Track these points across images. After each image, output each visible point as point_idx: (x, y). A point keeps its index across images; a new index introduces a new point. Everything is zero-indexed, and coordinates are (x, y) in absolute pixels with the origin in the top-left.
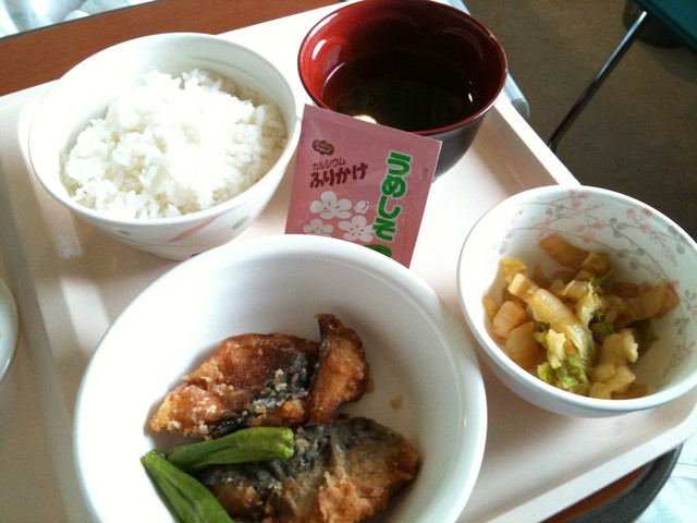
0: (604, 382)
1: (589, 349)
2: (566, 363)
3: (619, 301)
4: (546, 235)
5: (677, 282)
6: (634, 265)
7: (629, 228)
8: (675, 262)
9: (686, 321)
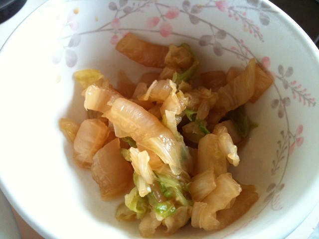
0: (205, 199)
1: (183, 158)
2: (157, 185)
3: (208, 93)
4: (120, 37)
5: (266, 59)
6: (218, 51)
7: (205, 9)
8: (261, 37)
9: (285, 101)
